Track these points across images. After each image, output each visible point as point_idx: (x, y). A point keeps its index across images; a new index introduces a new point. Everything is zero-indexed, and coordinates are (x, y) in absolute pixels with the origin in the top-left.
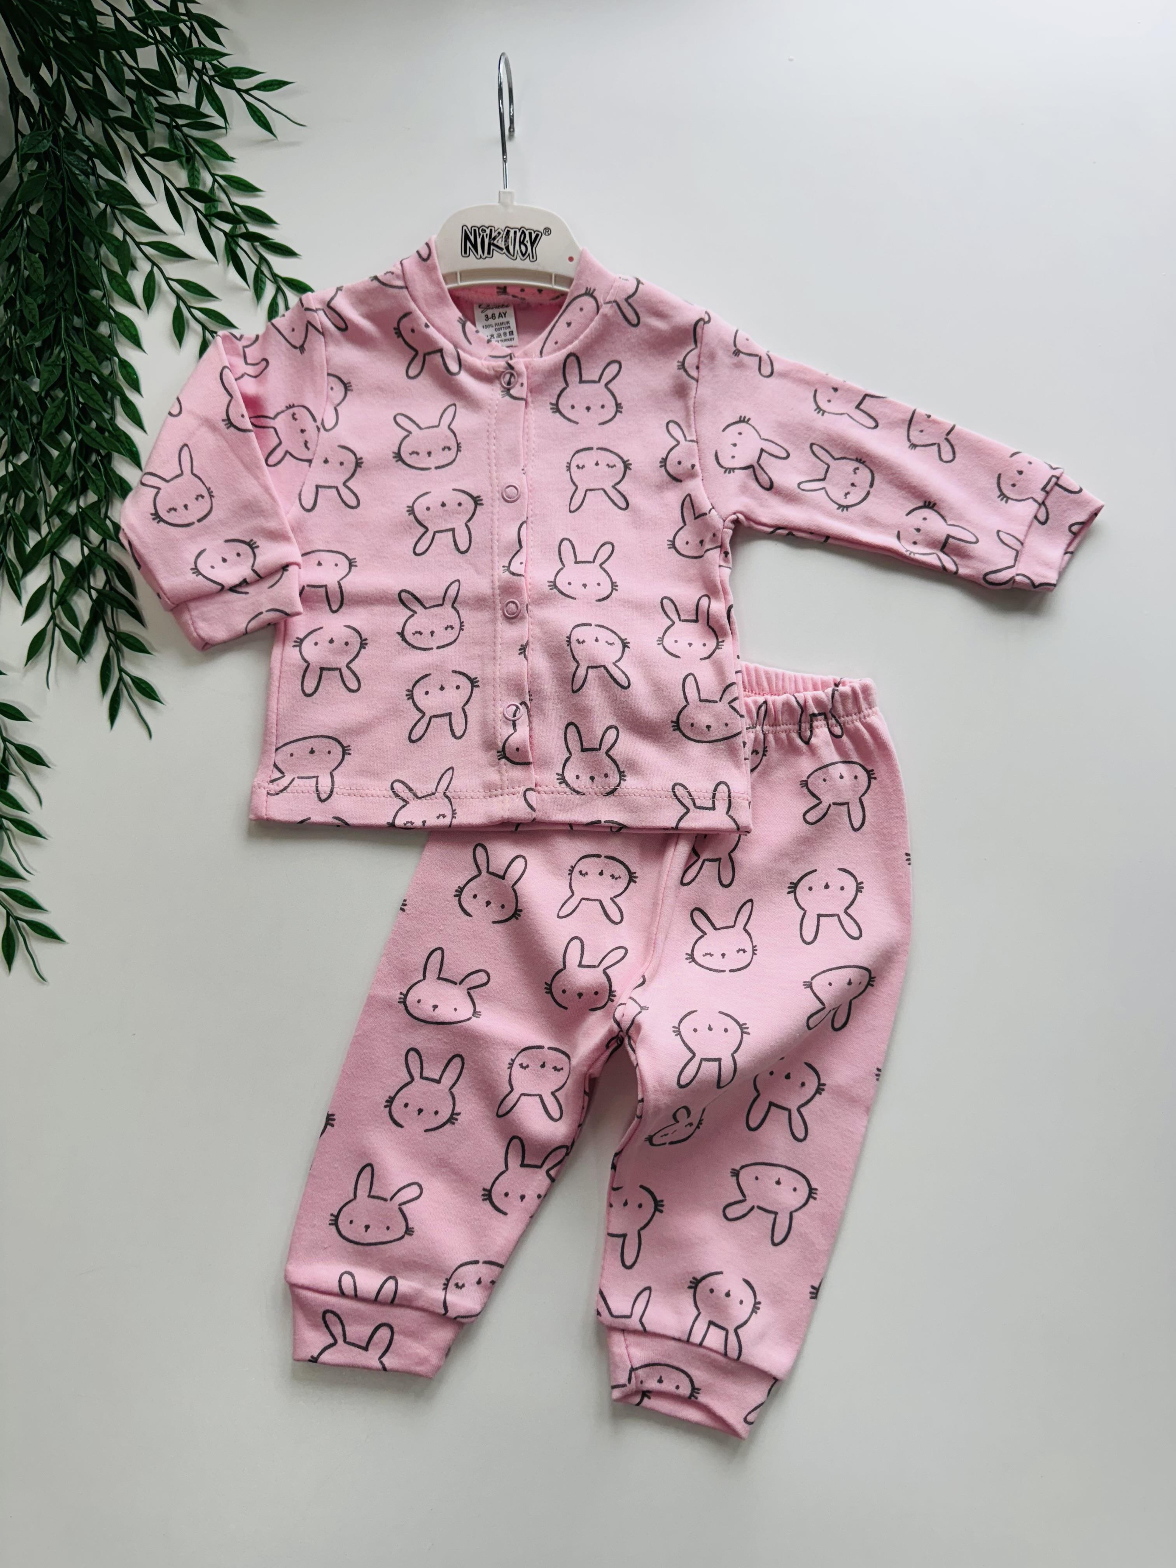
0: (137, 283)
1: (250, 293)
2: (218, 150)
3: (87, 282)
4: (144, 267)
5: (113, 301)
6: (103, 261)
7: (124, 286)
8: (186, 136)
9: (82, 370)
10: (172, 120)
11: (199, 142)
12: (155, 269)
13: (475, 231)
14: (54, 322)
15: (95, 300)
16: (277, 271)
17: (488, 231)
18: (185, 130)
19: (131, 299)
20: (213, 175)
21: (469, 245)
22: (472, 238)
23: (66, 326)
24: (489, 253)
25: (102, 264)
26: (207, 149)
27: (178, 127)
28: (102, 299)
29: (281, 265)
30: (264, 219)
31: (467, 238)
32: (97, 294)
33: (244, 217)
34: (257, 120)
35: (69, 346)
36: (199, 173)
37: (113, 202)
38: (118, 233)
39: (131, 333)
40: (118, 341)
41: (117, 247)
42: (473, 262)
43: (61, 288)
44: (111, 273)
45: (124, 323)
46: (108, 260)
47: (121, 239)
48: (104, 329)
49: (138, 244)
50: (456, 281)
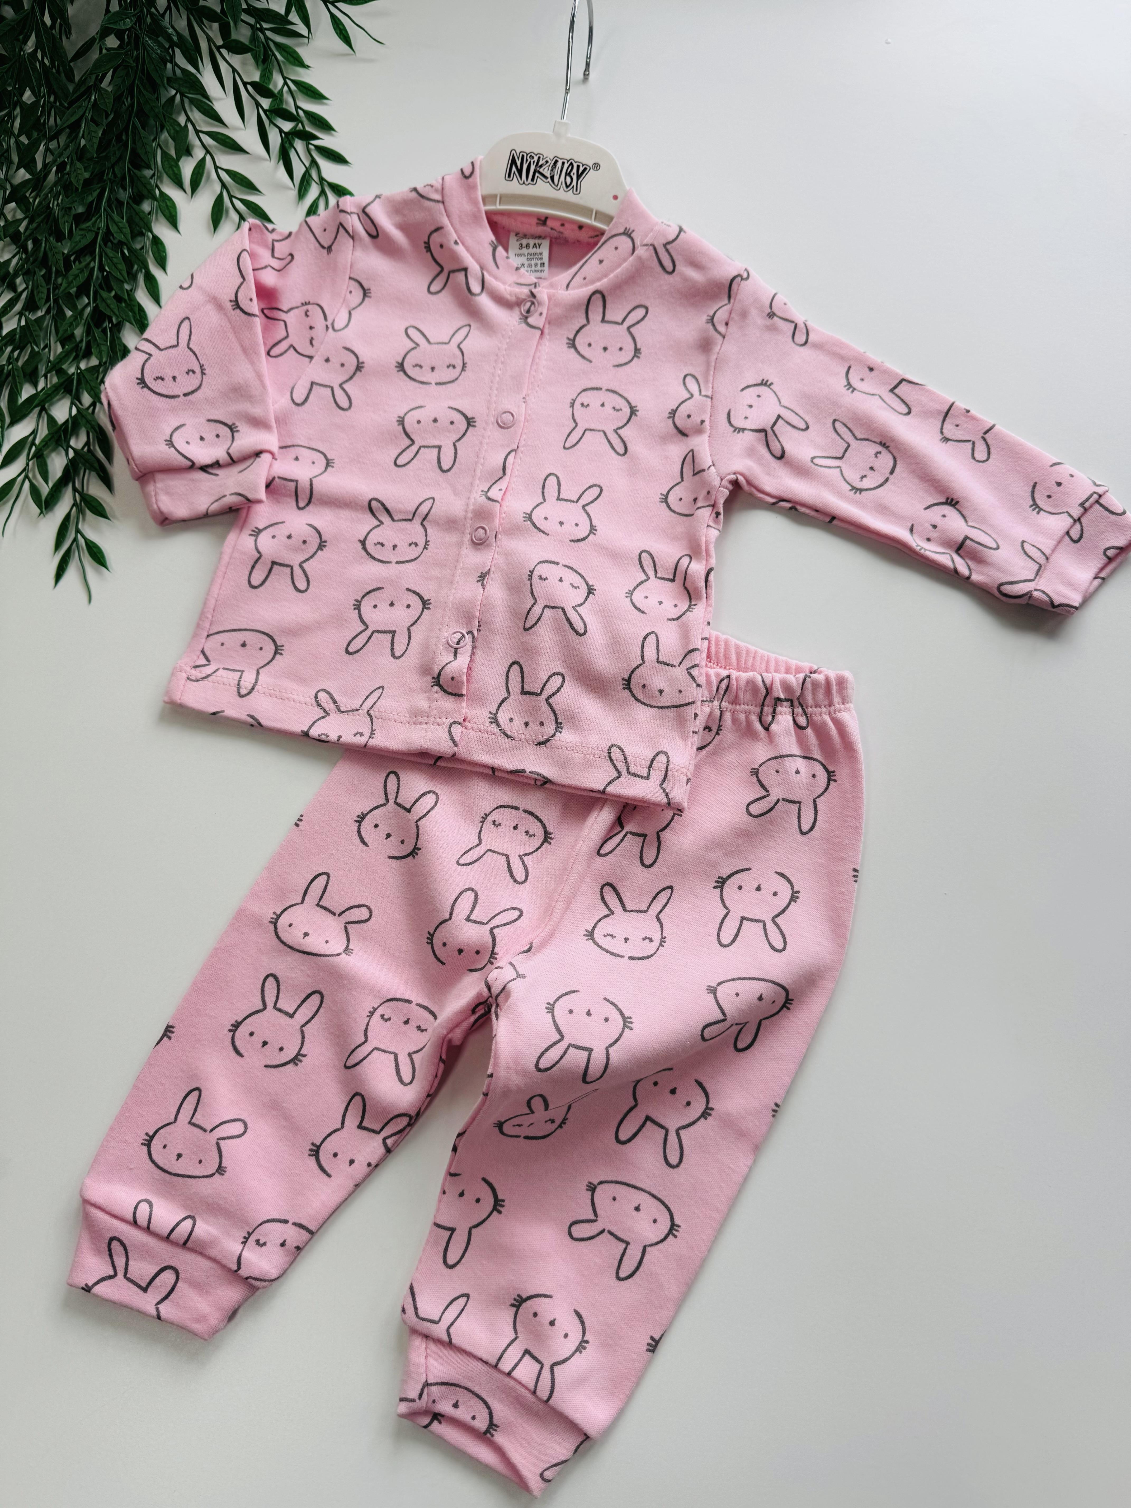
0: (187, 168)
1: (294, 193)
2: (295, 56)
3: (140, 162)
4: (199, 153)
5: (161, 182)
6: (161, 143)
7: (175, 169)
8: (267, 38)
9: (115, 241)
10: (257, 22)
11: (280, 46)
12: (208, 158)
13: (523, 156)
14: (98, 191)
15: (145, 177)
16: (325, 175)
17: (536, 159)
18: (268, 33)
19: (179, 183)
20: (284, 78)
21: (514, 169)
22: (519, 163)
23: (109, 199)
24: (533, 180)
25: (159, 145)
26: (285, 54)
27: (262, 30)
28: (151, 178)
29: (330, 171)
30: (325, 126)
31: (513, 162)
32: (148, 173)
33: (304, 119)
34: (339, 32)
35: (108, 215)
36: (272, 74)
37: (184, 90)
38: (182, 120)
39: (170, 213)
40: (157, 219)
41: (177, 132)
42: (515, 187)
43: (113, 159)
44: (165, 154)
45: (166, 203)
46: (166, 142)
47: (183, 124)
48: (146, 207)
49: (197, 132)
50: (495, 204)
